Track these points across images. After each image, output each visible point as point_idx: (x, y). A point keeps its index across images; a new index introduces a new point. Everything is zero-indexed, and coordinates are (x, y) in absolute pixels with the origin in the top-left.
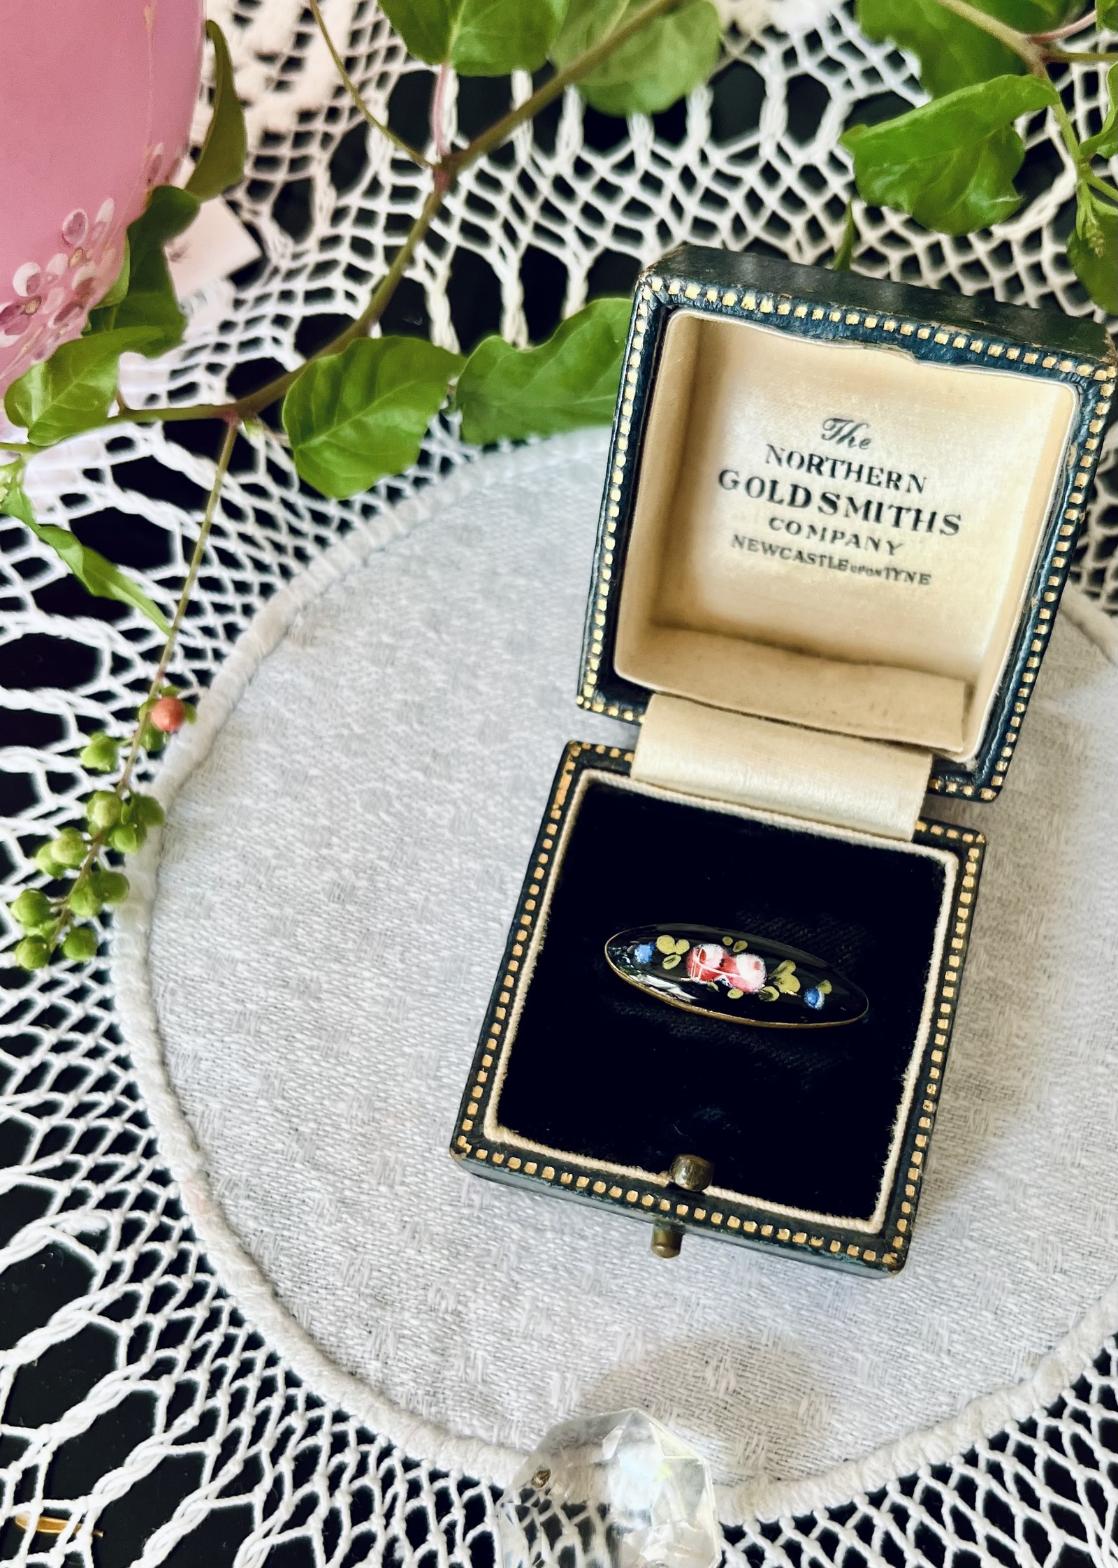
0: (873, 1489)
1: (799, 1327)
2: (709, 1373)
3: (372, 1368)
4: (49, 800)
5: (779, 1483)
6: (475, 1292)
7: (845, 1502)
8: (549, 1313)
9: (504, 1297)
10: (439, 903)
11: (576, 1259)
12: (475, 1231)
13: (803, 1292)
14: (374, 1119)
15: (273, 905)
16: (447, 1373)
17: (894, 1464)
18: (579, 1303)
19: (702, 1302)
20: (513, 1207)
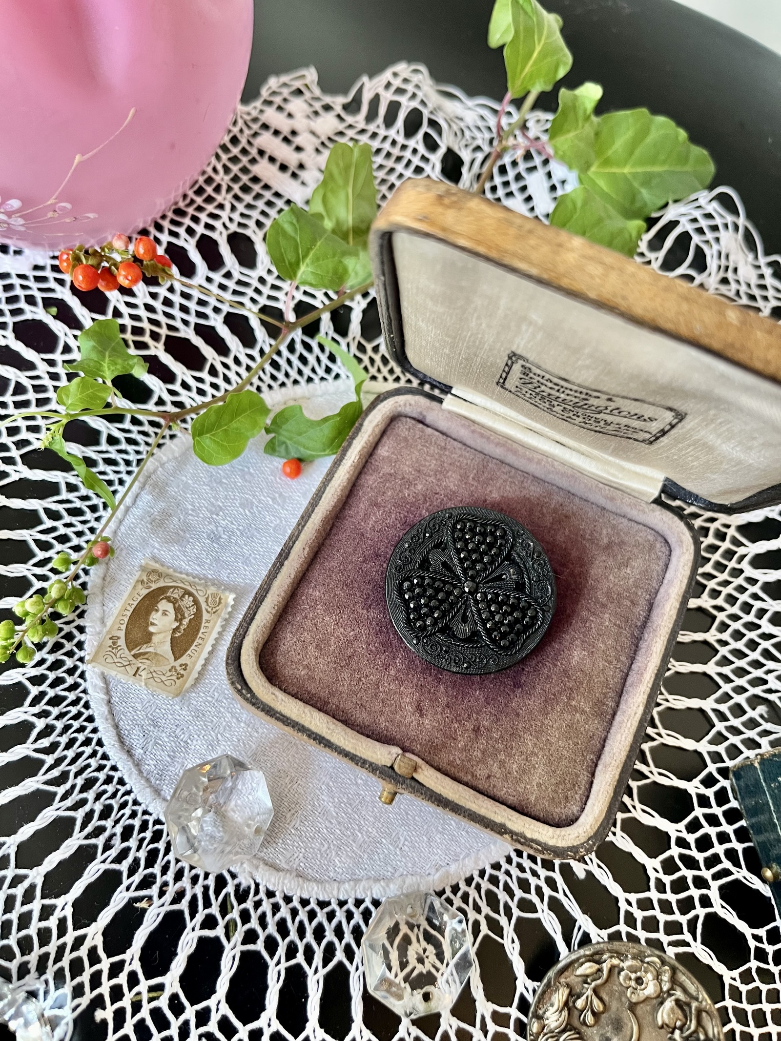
0: (342, 898)
1: (337, 810)
2: (289, 815)
3: (138, 752)
4: (104, 446)
5: (300, 880)
6: (199, 736)
7: (327, 900)
9: (211, 745)
10: (255, 559)
12: (210, 710)
15: (182, 530)
16: (171, 768)
17: (356, 891)
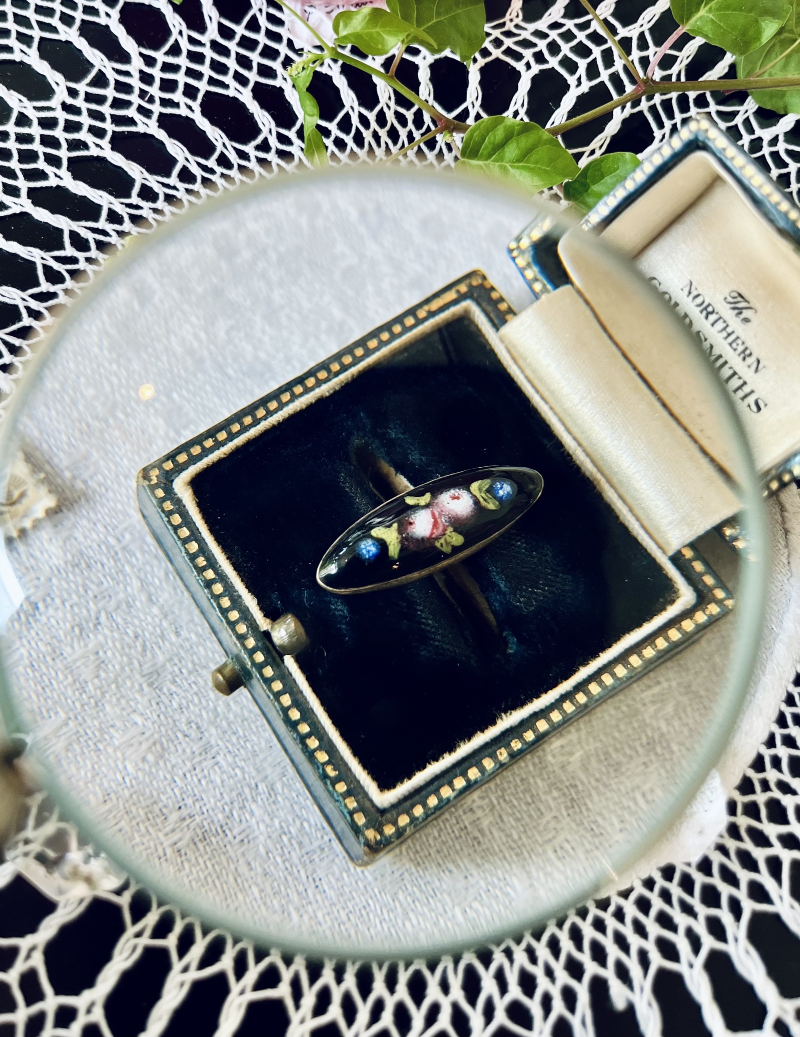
1: (271, 847)
2: (174, 818)
6: (63, 603)
8: (101, 664)
9: (80, 625)
11: (157, 643)
12: (105, 560)
13: (298, 823)
14: (106, 421)
18: (129, 677)
19: (219, 758)
20: (148, 568)
